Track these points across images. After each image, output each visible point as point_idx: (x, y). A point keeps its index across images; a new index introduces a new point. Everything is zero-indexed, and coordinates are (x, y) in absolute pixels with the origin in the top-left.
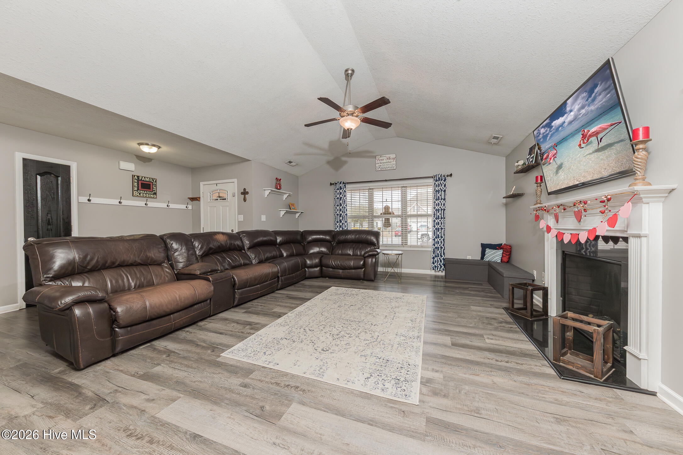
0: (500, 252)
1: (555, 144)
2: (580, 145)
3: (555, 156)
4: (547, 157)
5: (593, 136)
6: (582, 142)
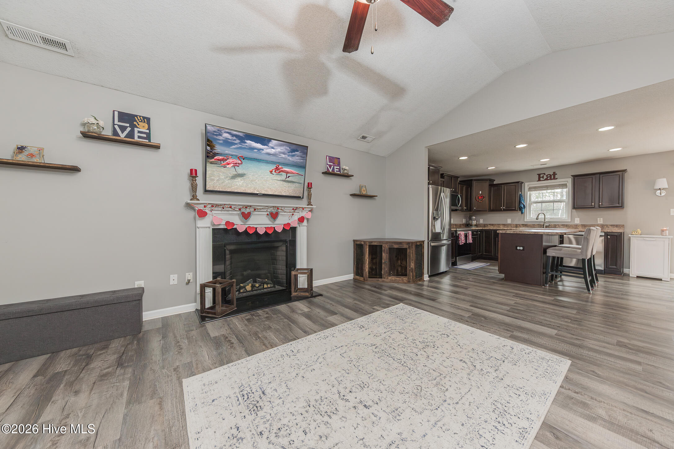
1: (242, 157)
2: (271, 172)
3: (236, 165)
4: (223, 160)
5: (284, 172)
6: (274, 170)
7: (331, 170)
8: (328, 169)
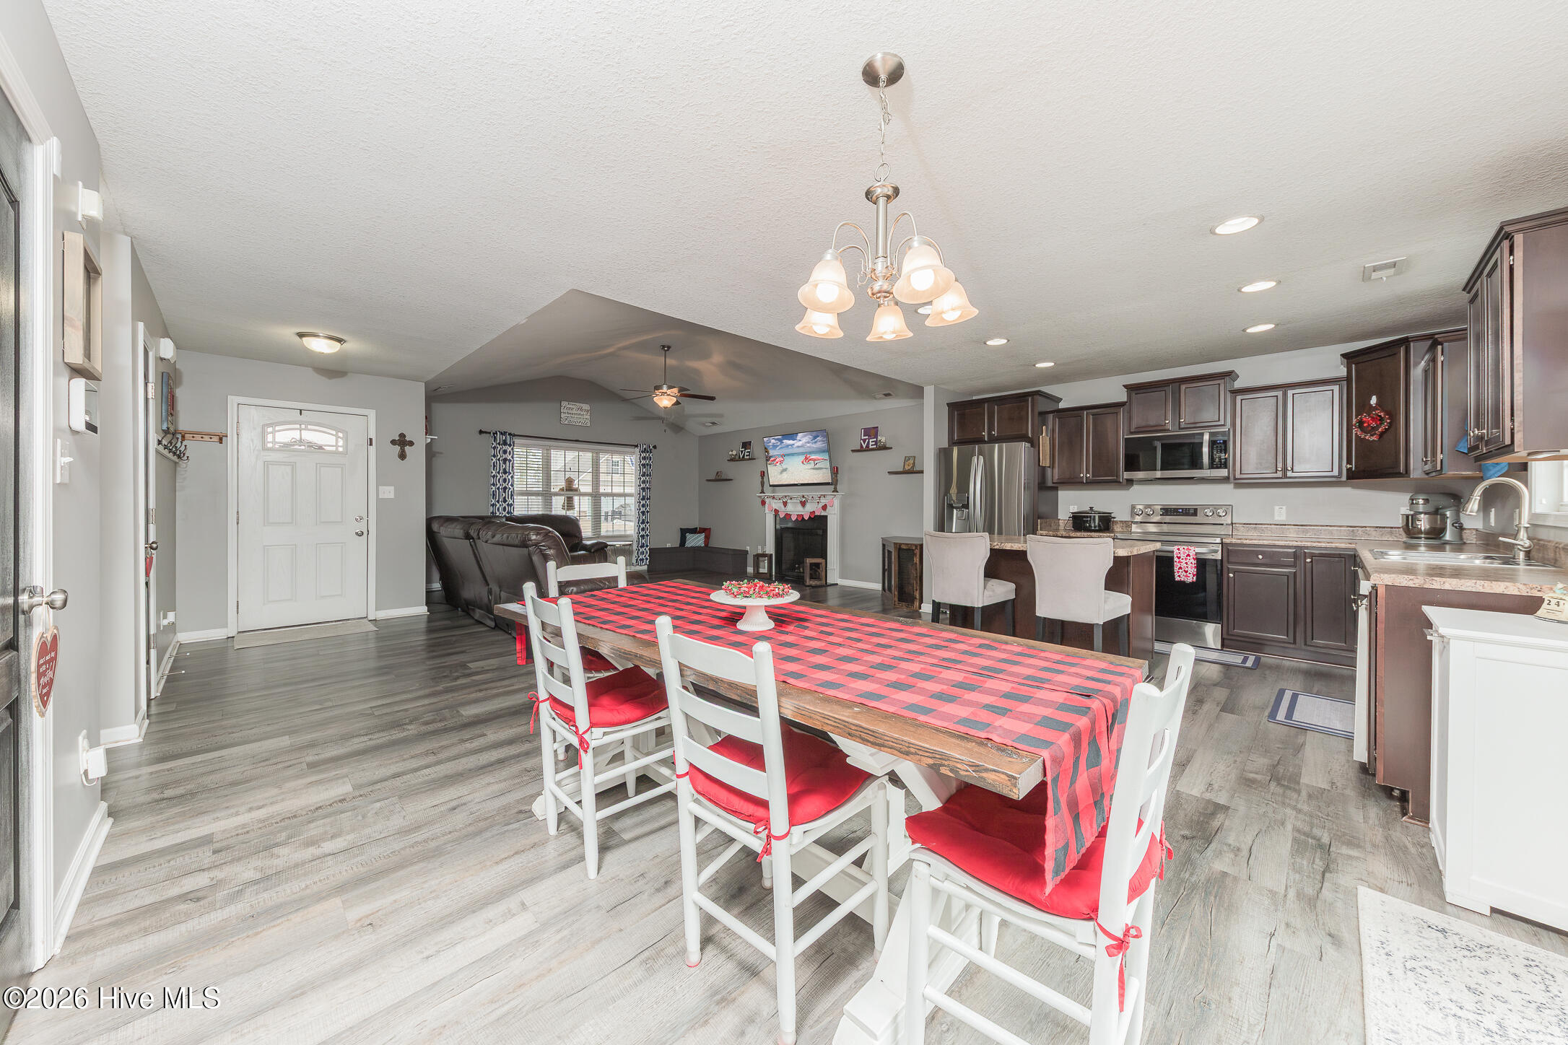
0: (703, 535)
1: (782, 454)
3: (781, 462)
4: (774, 460)
5: (812, 460)
6: (805, 461)
7: (864, 446)
8: (862, 446)
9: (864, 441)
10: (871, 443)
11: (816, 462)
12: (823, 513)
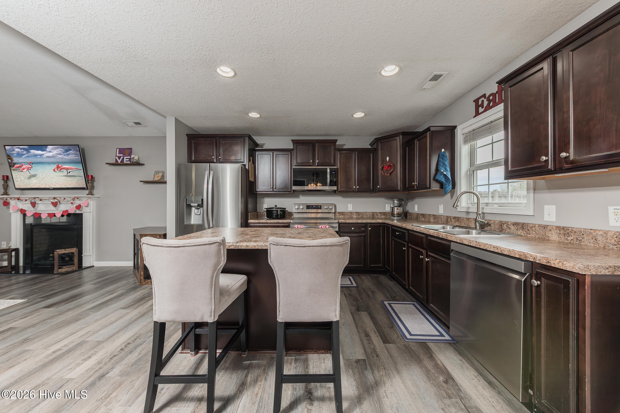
1: (30, 162)
5: (65, 169)
6: (56, 169)
7: (119, 161)
8: (116, 161)
9: (119, 158)
10: (125, 160)
11: (69, 171)
12: (78, 212)
